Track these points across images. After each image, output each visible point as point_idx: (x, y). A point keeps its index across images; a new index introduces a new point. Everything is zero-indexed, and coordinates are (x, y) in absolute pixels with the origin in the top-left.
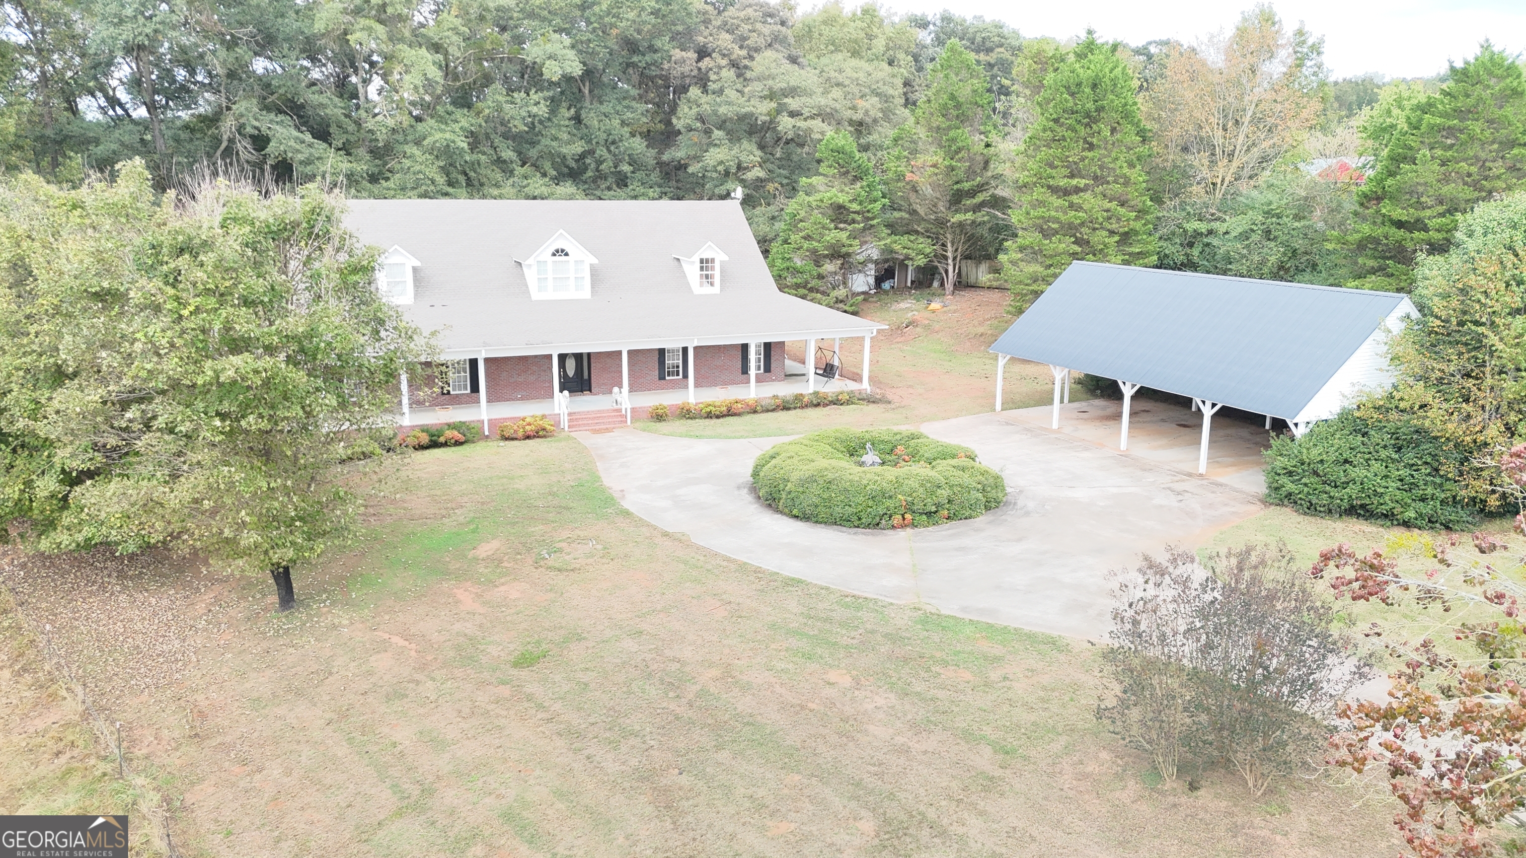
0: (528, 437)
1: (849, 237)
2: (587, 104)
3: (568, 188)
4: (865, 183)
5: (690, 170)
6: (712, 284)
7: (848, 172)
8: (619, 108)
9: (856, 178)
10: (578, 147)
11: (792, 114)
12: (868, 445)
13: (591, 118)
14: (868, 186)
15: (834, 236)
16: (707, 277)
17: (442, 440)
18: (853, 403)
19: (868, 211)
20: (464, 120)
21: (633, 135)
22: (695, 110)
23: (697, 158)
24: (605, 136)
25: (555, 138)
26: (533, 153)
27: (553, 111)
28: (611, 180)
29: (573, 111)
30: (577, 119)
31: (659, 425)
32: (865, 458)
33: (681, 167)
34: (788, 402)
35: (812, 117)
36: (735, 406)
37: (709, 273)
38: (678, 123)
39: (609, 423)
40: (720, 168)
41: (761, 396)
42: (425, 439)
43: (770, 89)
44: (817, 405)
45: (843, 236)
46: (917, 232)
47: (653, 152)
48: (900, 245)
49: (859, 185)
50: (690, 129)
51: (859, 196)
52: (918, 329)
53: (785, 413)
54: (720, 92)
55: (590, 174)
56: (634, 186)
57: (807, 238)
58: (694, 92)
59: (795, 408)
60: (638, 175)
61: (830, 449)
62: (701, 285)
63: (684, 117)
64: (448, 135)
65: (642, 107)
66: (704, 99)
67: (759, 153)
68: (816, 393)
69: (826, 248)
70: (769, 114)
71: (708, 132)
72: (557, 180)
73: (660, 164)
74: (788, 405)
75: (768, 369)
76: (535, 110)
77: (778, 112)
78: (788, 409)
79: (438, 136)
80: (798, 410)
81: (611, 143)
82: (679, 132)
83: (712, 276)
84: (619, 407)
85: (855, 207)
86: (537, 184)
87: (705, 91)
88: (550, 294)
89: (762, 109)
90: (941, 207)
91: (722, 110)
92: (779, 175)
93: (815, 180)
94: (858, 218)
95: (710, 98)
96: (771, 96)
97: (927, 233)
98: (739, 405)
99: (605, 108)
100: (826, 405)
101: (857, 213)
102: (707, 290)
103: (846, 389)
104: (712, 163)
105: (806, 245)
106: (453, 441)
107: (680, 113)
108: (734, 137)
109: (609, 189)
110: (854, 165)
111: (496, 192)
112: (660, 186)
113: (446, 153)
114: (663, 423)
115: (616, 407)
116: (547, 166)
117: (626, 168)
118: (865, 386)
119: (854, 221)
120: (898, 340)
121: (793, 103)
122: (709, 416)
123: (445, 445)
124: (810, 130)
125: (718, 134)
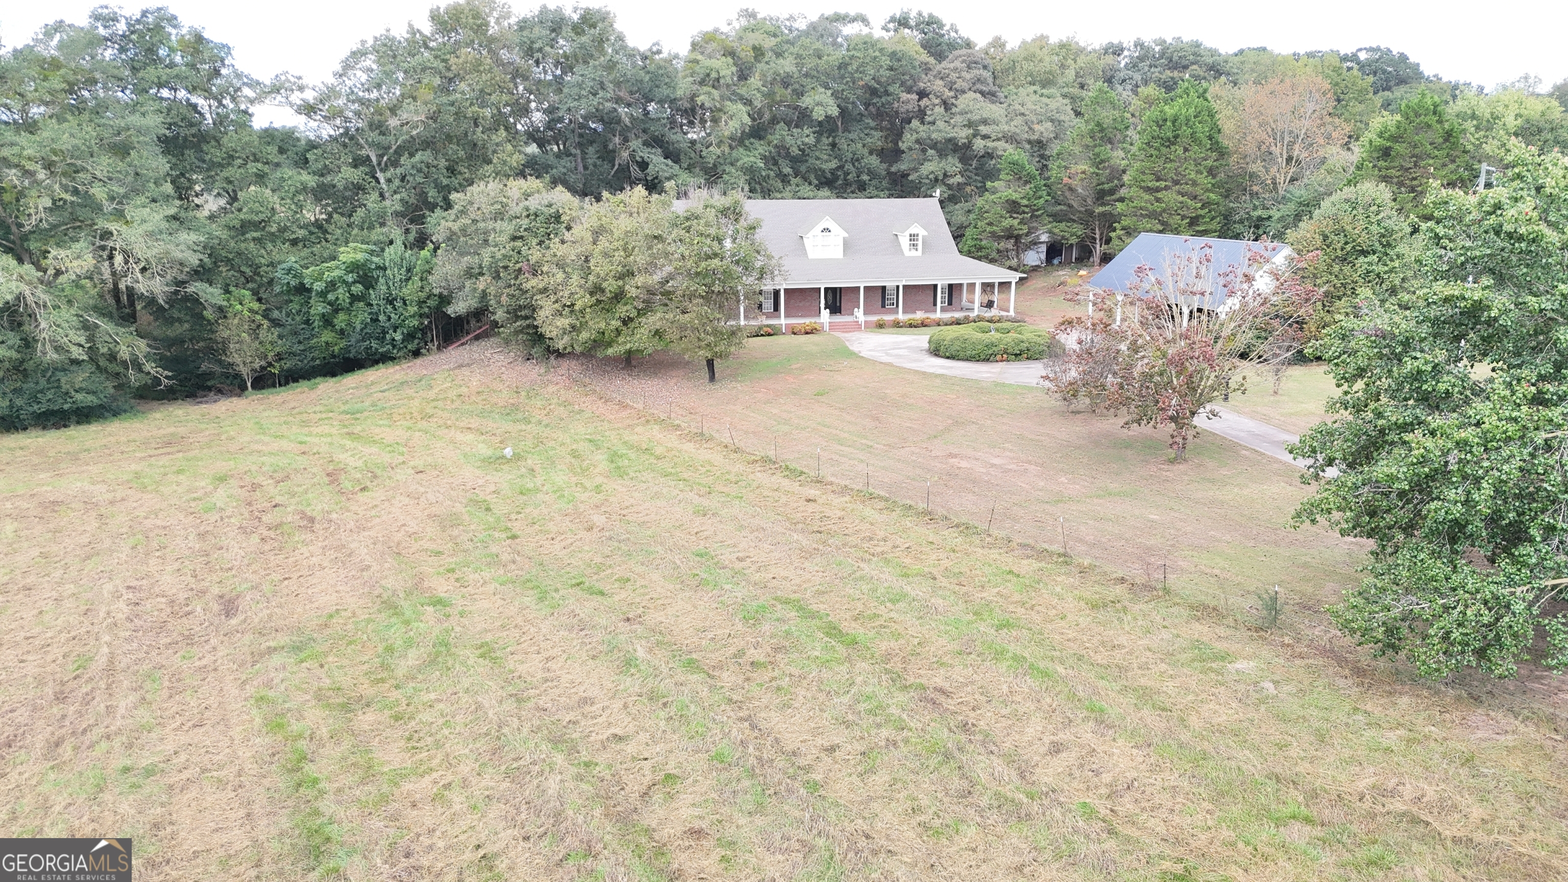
0: (807, 333)
1: (1020, 224)
2: (840, 133)
3: (826, 192)
4: (1033, 186)
5: (910, 178)
6: (916, 249)
7: (1020, 178)
8: (862, 135)
9: (1026, 182)
10: (833, 164)
11: (985, 137)
13: (843, 144)
14: (1035, 187)
15: (1008, 222)
16: (914, 245)
17: (761, 333)
19: (1035, 205)
20: (761, 148)
21: (871, 153)
22: (915, 136)
23: (916, 170)
24: (851, 155)
25: (818, 158)
26: (803, 169)
27: (818, 141)
28: (854, 187)
29: (831, 139)
30: (834, 145)
31: (879, 331)
33: (905, 175)
34: (959, 321)
35: (998, 139)
36: (926, 321)
37: (915, 243)
38: (902, 146)
39: (851, 328)
40: (931, 176)
41: (942, 317)
43: (969, 120)
45: (1016, 222)
46: (1074, 221)
47: (885, 166)
48: (1060, 229)
49: (1028, 187)
50: (910, 149)
51: (1028, 194)
52: (1066, 288)
53: (956, 326)
54: (934, 123)
55: (840, 182)
56: (871, 190)
57: (990, 224)
58: (915, 123)
59: (963, 324)
60: (873, 182)
62: (910, 249)
63: (907, 141)
64: (752, 159)
65: (877, 134)
66: (922, 128)
67: (960, 165)
70: (967, 138)
71: (924, 151)
72: (818, 187)
73: (889, 173)
75: (950, 303)
76: (807, 140)
77: (975, 136)
78: (959, 324)
79: (746, 159)
80: (965, 325)
81: (855, 160)
82: (903, 152)
83: (917, 245)
84: (857, 321)
85: (1025, 202)
86: (805, 189)
87: (923, 123)
88: (820, 255)
89: (962, 134)
90: (1089, 201)
91: (934, 136)
92: (975, 181)
93: (996, 184)
94: (1027, 210)
95: (926, 127)
96: (969, 125)
97: (1082, 221)
98: (928, 320)
99: (851, 136)
101: (1026, 206)
102: (913, 253)
104: (925, 173)
105: (988, 229)
106: (767, 334)
107: (904, 139)
108: (942, 154)
109: (853, 192)
110: (1025, 173)
111: (779, 196)
112: (889, 190)
113: (750, 171)
114: (882, 330)
115: (855, 321)
116: (812, 177)
117: (865, 177)
118: (1012, 313)
119: (1024, 212)
121: (984, 129)
122: (911, 326)
123: (763, 336)
124: (996, 148)
125: (931, 152)
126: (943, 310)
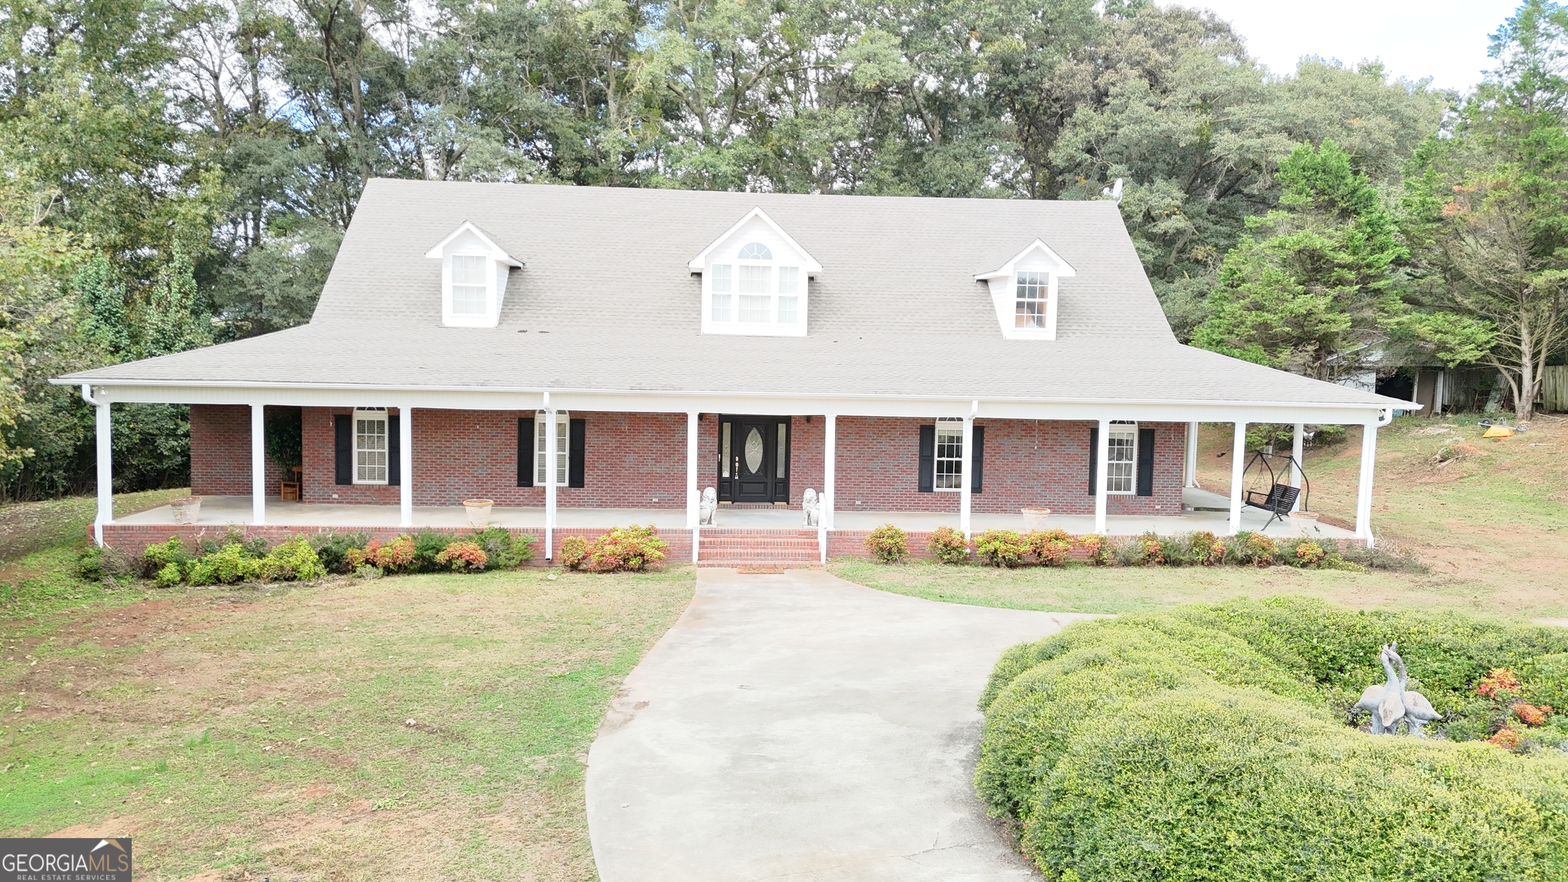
0: (609, 569)
1: (1330, 309)
4: (1363, 220)
6: (1040, 322)
7: (1332, 203)
9: (1345, 214)
12: (1386, 654)
14: (1369, 224)
15: (1302, 304)
16: (1031, 306)
17: (441, 558)
18: (1330, 565)
19: (1369, 266)
22: (1084, 135)
31: (881, 569)
32: (1371, 695)
34: (1176, 548)
36: (1051, 545)
37: (1037, 300)
38: (1056, 157)
39: (784, 556)
41: (1113, 533)
42: (406, 551)
44: (1245, 561)
45: (1320, 304)
46: (1461, 308)
48: (1429, 326)
49: (1351, 224)
51: (1352, 238)
52: (1467, 465)
53: (1167, 571)
54: (1123, 108)
58: (1084, 113)
59: (1192, 563)
61: (1248, 653)
62: (1019, 322)
66: (1098, 119)
68: (1243, 537)
69: (1287, 323)
70: (1199, 131)
71: (1102, 169)
74: (1174, 556)
75: (1145, 488)
77: (1215, 127)
78: (1177, 563)
80: (1199, 569)
82: (1057, 171)
83: (1041, 308)
84: (813, 527)
85: (1345, 257)
87: (1101, 110)
88: (733, 326)
89: (1188, 126)
90: (1512, 260)
91: (1125, 134)
92: (1217, 234)
93: (1270, 217)
94: (1351, 276)
95: (1106, 117)
96: (1206, 103)
97: (1481, 310)
98: (1061, 544)
99: (954, 149)
100: (1264, 563)
101: (1348, 267)
102: (1031, 332)
103: (1315, 535)
106: (461, 562)
107: (1060, 143)
110: (1343, 190)
114: (892, 568)
115: (807, 528)
118: (1364, 533)
119: (1340, 282)
120: (1426, 479)
121: (1237, 112)
122: (993, 560)
123: (446, 568)
124: (1266, 151)
126: (1116, 506)
